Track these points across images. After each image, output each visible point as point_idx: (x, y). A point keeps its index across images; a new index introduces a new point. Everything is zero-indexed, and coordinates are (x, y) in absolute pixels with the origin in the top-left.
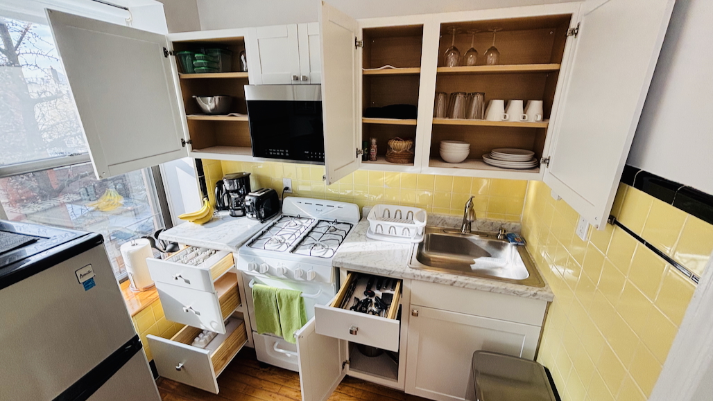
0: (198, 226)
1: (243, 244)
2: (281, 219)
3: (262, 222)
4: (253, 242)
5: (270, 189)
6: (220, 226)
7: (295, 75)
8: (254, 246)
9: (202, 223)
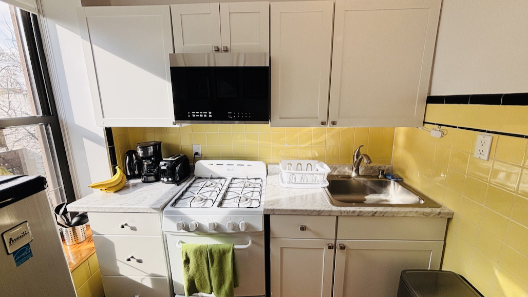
0: (111, 194)
1: (166, 205)
2: (195, 181)
3: (178, 185)
4: (175, 202)
5: (182, 155)
6: (135, 191)
7: (216, 45)
8: (177, 206)
9: (115, 190)
